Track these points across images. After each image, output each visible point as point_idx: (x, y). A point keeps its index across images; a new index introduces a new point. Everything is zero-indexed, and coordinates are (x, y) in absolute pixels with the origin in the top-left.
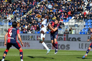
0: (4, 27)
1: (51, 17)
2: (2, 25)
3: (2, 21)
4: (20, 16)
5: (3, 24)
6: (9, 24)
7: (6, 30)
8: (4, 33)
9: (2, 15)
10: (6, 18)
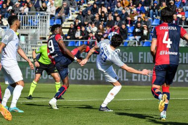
0: (39, 29)
1: (156, 5)
2: (35, 26)
3: (33, 16)
4: (78, 4)
5: (36, 22)
6: (51, 22)
7: (45, 38)
8: (39, 44)
9: (33, 2)
10: (43, 8)
